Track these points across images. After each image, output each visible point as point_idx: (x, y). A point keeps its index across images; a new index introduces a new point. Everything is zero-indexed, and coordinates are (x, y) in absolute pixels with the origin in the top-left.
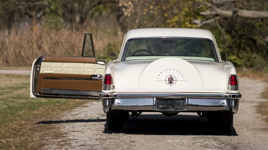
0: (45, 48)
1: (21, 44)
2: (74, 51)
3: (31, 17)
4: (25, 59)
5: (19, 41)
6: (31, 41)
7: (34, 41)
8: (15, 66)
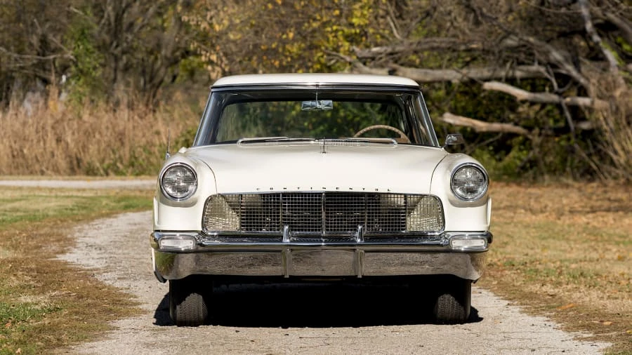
0: (69, 140)
1: (24, 132)
2: (123, 144)
3: (46, 82)
4: (30, 162)
5: (21, 128)
6: (43, 128)
7: (49, 129)
8: (11, 174)
